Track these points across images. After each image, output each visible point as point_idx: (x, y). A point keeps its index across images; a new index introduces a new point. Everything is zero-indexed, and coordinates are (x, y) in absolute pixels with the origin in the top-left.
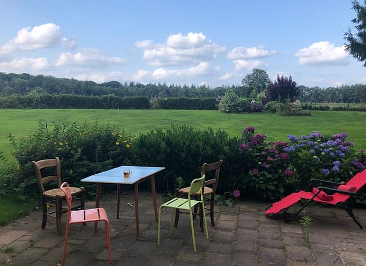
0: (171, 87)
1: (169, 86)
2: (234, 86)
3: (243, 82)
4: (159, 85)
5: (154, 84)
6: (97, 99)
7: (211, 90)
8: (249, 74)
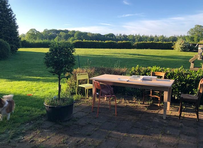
0: (142, 36)
1: (141, 36)
2: (181, 35)
3: (188, 33)
4: (136, 35)
5: (133, 35)
6: (103, 43)
7: (167, 38)
8: (192, 28)
